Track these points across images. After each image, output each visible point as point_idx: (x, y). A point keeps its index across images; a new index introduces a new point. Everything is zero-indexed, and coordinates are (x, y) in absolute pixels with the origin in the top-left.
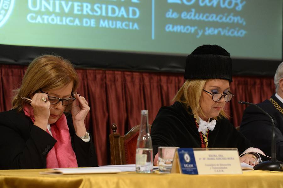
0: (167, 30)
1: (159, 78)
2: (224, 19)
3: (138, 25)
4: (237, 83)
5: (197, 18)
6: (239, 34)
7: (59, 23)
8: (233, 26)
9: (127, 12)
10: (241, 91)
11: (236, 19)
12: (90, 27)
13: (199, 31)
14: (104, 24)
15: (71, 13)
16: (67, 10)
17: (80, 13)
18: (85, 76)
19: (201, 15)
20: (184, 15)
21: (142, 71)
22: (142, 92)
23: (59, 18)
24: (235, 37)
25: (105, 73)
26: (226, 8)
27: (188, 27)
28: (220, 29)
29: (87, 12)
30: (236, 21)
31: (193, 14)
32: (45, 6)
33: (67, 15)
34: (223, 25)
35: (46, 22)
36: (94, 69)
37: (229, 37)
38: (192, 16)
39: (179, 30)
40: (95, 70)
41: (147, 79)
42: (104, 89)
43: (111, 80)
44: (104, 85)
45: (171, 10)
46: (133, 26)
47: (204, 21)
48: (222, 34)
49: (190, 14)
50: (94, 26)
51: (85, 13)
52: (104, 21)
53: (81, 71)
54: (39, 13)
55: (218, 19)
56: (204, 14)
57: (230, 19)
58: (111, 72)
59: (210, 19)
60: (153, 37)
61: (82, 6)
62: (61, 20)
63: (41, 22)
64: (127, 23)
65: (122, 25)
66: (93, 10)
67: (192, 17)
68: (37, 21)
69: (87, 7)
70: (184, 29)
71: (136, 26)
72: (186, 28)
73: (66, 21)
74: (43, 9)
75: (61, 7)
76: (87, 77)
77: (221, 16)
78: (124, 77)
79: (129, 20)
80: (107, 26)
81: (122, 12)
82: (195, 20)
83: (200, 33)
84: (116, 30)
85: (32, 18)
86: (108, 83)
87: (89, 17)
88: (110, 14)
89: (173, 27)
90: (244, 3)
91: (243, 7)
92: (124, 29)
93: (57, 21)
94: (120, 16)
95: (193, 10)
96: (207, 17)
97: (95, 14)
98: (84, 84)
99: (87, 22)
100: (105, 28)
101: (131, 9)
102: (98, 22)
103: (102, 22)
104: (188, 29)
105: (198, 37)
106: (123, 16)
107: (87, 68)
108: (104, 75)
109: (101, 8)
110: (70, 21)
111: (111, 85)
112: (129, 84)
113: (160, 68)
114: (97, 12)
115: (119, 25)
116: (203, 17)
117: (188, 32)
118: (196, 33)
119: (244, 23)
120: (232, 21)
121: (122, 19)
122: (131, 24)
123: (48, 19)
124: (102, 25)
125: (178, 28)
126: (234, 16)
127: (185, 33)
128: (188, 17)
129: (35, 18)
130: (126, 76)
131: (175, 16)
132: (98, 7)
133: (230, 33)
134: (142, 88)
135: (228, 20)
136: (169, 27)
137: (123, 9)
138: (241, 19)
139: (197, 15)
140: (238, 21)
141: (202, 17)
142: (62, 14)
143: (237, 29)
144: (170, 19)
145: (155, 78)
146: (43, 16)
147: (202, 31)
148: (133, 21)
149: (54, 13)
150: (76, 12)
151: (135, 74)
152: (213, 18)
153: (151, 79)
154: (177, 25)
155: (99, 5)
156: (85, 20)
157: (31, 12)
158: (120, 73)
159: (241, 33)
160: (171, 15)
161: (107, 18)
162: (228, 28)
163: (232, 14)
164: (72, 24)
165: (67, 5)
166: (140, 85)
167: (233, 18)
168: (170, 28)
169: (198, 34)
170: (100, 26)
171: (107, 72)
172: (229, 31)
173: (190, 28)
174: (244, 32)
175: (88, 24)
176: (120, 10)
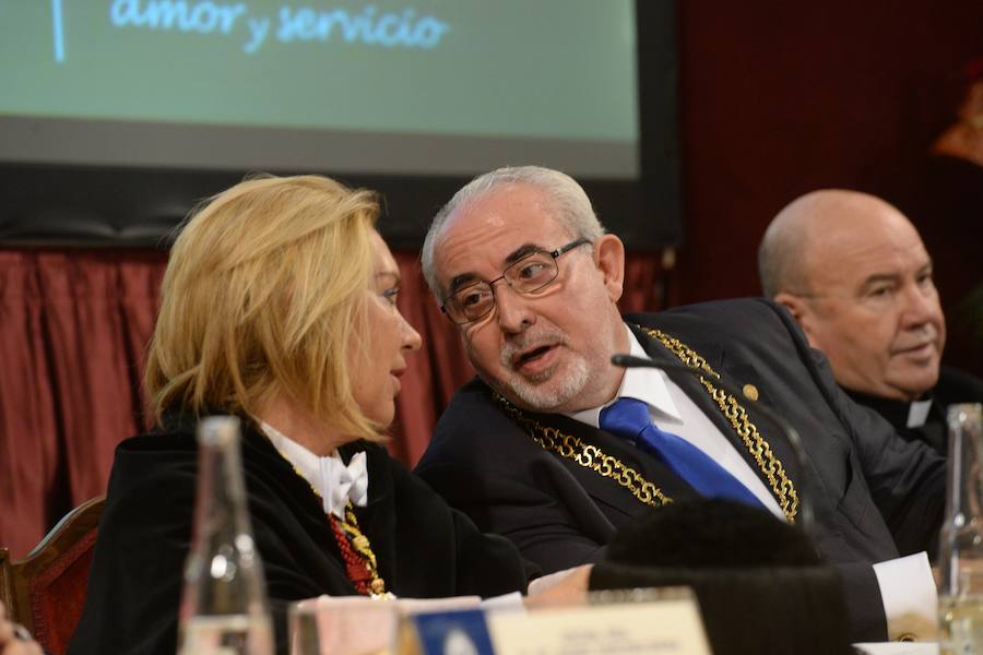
0: (119, 19)
1: (113, 272)
6: (418, 37)
13: (253, 24)
24: (400, 49)
28: (340, 16)
37: (379, 48)
39: (168, 21)
41: (59, 281)
48: (350, 34)
70: (189, 16)
72: (198, 11)
83: (260, 32)
89: (143, 7)
104: (205, 17)
105: (251, 48)
113: (118, 228)
117: (210, 26)
118: (241, 31)
125: (165, 13)
127: (193, 35)
133: (382, 33)
134: (36, 325)
136: (126, 8)
143: (410, 12)
145: (99, 277)
147: (265, 24)
153: (76, 278)
159: (428, 33)
162: (371, 10)
166: (27, 310)
168: (129, 12)
169: (249, 37)
172: (376, 20)
173: (214, 12)
174: (437, 29)
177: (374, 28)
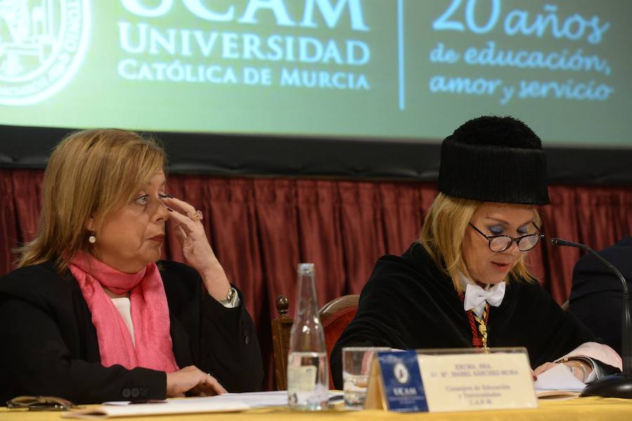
0: (433, 88)
1: (417, 193)
2: (561, 63)
3: (369, 81)
4: (594, 201)
5: (500, 60)
6: (597, 94)
7: (189, 78)
8: (582, 76)
9: (343, 51)
10: (604, 221)
11: (590, 62)
12: (259, 86)
13: (505, 90)
14: (290, 78)
15: (216, 57)
16: (206, 50)
17: (236, 56)
18: (250, 194)
19: (510, 55)
20: (470, 56)
21: (379, 179)
22: (379, 224)
23: (189, 68)
24: (586, 101)
25: (295, 185)
26: (564, 38)
27: (482, 81)
28: (554, 85)
29: (252, 53)
30: (588, 66)
31: (491, 52)
32: (158, 43)
33: (208, 62)
34: (561, 76)
35: (160, 77)
36: (271, 176)
37: (574, 101)
38: (489, 57)
39: (460, 89)
40: (273, 180)
41: (389, 197)
42: (295, 221)
43: (307, 201)
44: (294, 212)
45: (441, 46)
46: (356, 80)
47: (516, 68)
48: (559, 94)
49: (483, 52)
50: (269, 83)
51: (247, 55)
52: (290, 72)
53: (241, 182)
54: (146, 58)
55: (548, 63)
56: (516, 52)
57: (576, 63)
58: (310, 183)
59: (530, 63)
60: (402, 105)
61: (240, 41)
62: (195, 73)
63: (150, 77)
64: (343, 75)
65: (330, 81)
66: (265, 48)
67: (490, 60)
68: (141, 76)
69: (252, 42)
70: (471, 86)
71: (363, 82)
72: (476, 83)
73: (206, 74)
74: (154, 51)
75: (194, 45)
76: (254, 194)
77: (554, 55)
78: (339, 194)
79: (346, 68)
80: (298, 83)
81: (332, 52)
82: (497, 67)
83: (509, 94)
84: (318, 90)
85: (130, 70)
86: (303, 207)
87: (256, 63)
88: (303, 57)
89: (446, 83)
90: (607, 26)
91: (605, 35)
92: (336, 90)
93: (186, 74)
94: (326, 60)
95: (492, 45)
96: (524, 59)
97: (270, 57)
98: (248, 209)
99: (252, 76)
100: (293, 87)
101: (350, 45)
102: (276, 75)
103: (285, 74)
104: (480, 87)
105: (504, 102)
106: (332, 60)
107: (255, 176)
108: (294, 191)
109: (283, 45)
110: (215, 74)
111: (309, 212)
112: (349, 210)
113: (419, 172)
114: (274, 53)
115: (324, 79)
116: (514, 58)
117: (483, 91)
118: (499, 93)
119: (608, 71)
120: (579, 66)
121: (332, 67)
122: (351, 77)
123: (164, 71)
124: (286, 81)
125: (459, 85)
126: (583, 55)
127: (473, 95)
128: (481, 60)
129: (138, 70)
130: (342, 191)
131: (451, 57)
132: (276, 42)
133: (576, 94)
134: (378, 216)
135: (571, 64)
136: (437, 83)
137: (332, 45)
138: (600, 63)
139: (501, 55)
140: (593, 67)
141: (511, 60)
142: (196, 59)
143: (592, 83)
144: (438, 63)
145: (408, 196)
146: (155, 65)
147: (512, 90)
148: (357, 70)
149: (178, 56)
150: (227, 53)
151: (361, 185)
152: (538, 60)
154: (455, 77)
155: (278, 38)
156: (247, 71)
157: (127, 55)
158: (328, 184)
159: (602, 93)
160: (440, 55)
161: (297, 65)
162: (571, 82)
163: (580, 51)
164: (218, 81)
165: (207, 39)
166: (375, 211)
167: (581, 60)
168: (439, 85)
169: (503, 96)
170: (283, 83)
171: (299, 183)
172: (573, 88)
173: (484, 83)
174: (607, 90)
175: (256, 80)
176: (325, 47)
177: (572, 90)
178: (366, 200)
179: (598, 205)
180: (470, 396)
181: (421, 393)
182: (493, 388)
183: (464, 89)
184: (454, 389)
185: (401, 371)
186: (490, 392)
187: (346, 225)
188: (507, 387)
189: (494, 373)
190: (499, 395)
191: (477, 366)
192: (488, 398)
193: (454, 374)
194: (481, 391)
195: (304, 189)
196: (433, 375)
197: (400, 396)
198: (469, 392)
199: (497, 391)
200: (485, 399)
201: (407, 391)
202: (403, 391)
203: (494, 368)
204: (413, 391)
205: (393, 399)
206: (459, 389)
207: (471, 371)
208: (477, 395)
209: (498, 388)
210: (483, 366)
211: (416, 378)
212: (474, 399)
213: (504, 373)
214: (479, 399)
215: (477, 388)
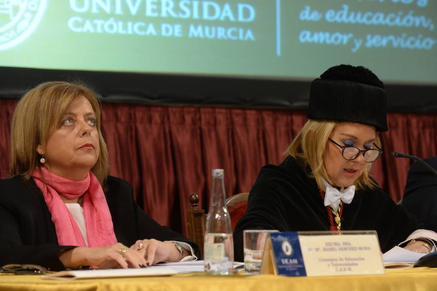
0: (302, 40)
1: (289, 118)
2: (397, 21)
3: (254, 33)
4: (421, 125)
5: (352, 19)
6: (424, 45)
7: (121, 31)
8: (413, 31)
9: (235, 12)
10: (428, 138)
11: (418, 21)
12: (173, 38)
13: (356, 41)
14: (196, 32)
15: (141, 16)
16: (134, 10)
17: (155, 15)
18: (166, 119)
20: (330, 16)
21: (261, 107)
22: (261, 141)
23: (120, 24)
24: (416, 50)
25: (199, 111)
26: (400, 3)
27: (338, 35)
28: (392, 38)
29: (167, 12)
30: (417, 23)
31: (345, 13)
32: (97, 5)
33: (135, 19)
34: (396, 31)
35: (99, 30)
36: (181, 105)
37: (407, 50)
38: (344, 16)
39: (322, 40)
40: (183, 107)
41: (269, 121)
42: (199, 139)
43: (208, 123)
44: (198, 131)
45: (308, 8)
46: (245, 34)
47: (363, 25)
48: (395, 44)
49: (339, 14)
50: (180, 35)
51: (164, 14)
52: (196, 28)
53: (159, 109)
54: (88, 16)
55: (388, 21)
56: (363, 13)
57: (408, 21)
58: (210, 110)
59: (374, 21)
60: (279, 52)
61: (159, 4)
62: (125, 27)
63: (92, 30)
64: (235, 29)
65: (226, 33)
66: (177, 9)
67: (344, 19)
68: (85, 30)
69: (168, 5)
70: (330, 38)
71: (250, 34)
72: (334, 36)
73: (133, 28)
74: (95, 10)
75: (125, 6)
76: (168, 118)
77: (392, 15)
78: (232, 118)
79: (238, 24)
80: (201, 35)
81: (227, 12)
82: (350, 24)
83: (358, 44)
84: (216, 42)
85: (77, 24)
86: (205, 128)
87: (170, 20)
88: (206, 16)
89: (312, 35)
92: (230, 41)
93: (118, 28)
94: (222, 18)
95: (346, 7)
96: (369, 18)
97: (181, 16)
98: (164, 128)
99: (167, 30)
100: (198, 38)
101: (241, 7)
102: (186, 30)
103: (192, 28)
104: (336, 39)
105: (354, 50)
106: (227, 18)
107: (170, 105)
108: (198, 116)
109: (191, 7)
110: (140, 28)
111: (209, 132)
112: (239, 130)
113: (291, 102)
114: (184, 13)
115: (221, 32)
116: (362, 17)
117: (338, 42)
118: (351, 44)
119: (432, 27)
120: (411, 24)
121: (227, 24)
122: (241, 31)
123: (102, 26)
124: (193, 34)
125: (321, 37)
126: (414, 15)
127: (332, 45)
128: (337, 19)
129: (82, 25)
130: (234, 116)
131: (315, 16)
132: (186, 5)
133: (408, 44)
134: (261, 135)
135: (404, 22)
136: (305, 36)
137: (227, 7)
138: (426, 21)
139: (352, 15)
140: (421, 24)
141: (360, 19)
142: (126, 17)
143: (420, 36)
144: (305, 21)
145: (283, 120)
146: (95, 21)
147: (361, 41)
148: (245, 26)
149: (113, 15)
150: (149, 13)
151: (248, 112)
152: (379, 19)
153: (275, 120)
154: (318, 31)
155: (188, 2)
156: (164, 26)
157: (74, 14)
158: (224, 111)
159: (428, 44)
160: (307, 15)
161: (201, 22)
162: (404, 35)
163: (411, 12)
164: (142, 33)
165: (134, 2)
166: (258, 130)
167: (412, 19)
168: (306, 37)
169: (354, 46)
170: (190, 35)
171: (202, 110)
172: (406, 40)
173: (340, 36)
174: (432, 42)
175: (170, 33)
176: (222, 8)
177: (405, 42)
178: (252, 123)
179: (424, 128)
180: (336, 265)
181: (301, 262)
182: (352, 260)
183: (325, 41)
184: (324, 260)
185: (287, 247)
186: (351, 262)
187: (237, 142)
188: (363, 259)
189: (353, 249)
190: (357, 264)
191: (341, 244)
192: (349, 267)
193: (325, 249)
194: (344, 262)
195: (205, 115)
196: (310, 250)
197: (286, 264)
198: (335, 262)
199: (355, 262)
200: (347, 267)
201: (291, 261)
202: (288, 261)
203: (353, 245)
204: (295, 261)
205: (281, 267)
206: (328, 260)
207: (337, 247)
208: (341, 265)
209: (356, 259)
210: (345, 244)
211: (297, 252)
212: (339, 267)
213: (360, 249)
214: (342, 267)
215: (341, 260)
